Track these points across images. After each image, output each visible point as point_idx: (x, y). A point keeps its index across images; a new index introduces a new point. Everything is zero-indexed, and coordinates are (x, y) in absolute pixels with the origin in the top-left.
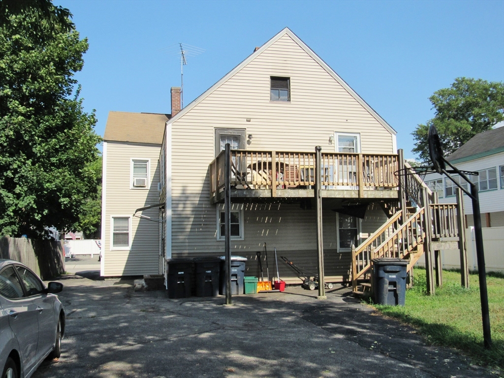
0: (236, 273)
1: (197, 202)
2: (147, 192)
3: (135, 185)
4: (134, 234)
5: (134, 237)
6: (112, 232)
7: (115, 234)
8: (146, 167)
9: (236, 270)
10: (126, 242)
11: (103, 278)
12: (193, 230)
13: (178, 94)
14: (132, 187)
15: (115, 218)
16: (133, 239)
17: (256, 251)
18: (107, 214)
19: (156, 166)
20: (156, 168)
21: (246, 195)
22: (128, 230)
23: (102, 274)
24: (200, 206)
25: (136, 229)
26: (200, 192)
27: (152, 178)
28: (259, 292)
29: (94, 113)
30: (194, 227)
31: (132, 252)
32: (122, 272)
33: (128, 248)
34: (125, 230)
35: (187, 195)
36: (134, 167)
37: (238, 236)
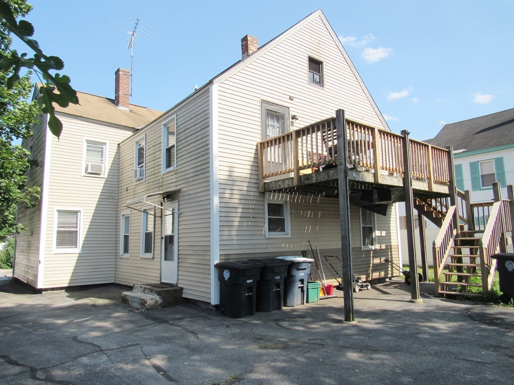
0: (303, 278)
1: (245, 189)
2: (103, 181)
3: (89, 171)
4: (86, 233)
5: (84, 236)
6: (55, 229)
7: (59, 232)
8: (102, 152)
9: (303, 274)
10: (74, 243)
11: (39, 291)
12: (241, 224)
13: (127, 77)
14: (84, 174)
15: (59, 211)
16: (83, 239)
17: (301, 250)
18: (50, 206)
19: (116, 151)
20: (115, 154)
21: (355, 178)
22: (77, 228)
23: (40, 286)
24: (249, 193)
25: (88, 227)
26: (248, 176)
27: (110, 165)
28: (320, 299)
29: (29, 75)
30: (243, 219)
31: (83, 255)
32: (68, 281)
33: (77, 250)
34: (73, 227)
35: (234, 178)
36: (87, 150)
37: (284, 233)
